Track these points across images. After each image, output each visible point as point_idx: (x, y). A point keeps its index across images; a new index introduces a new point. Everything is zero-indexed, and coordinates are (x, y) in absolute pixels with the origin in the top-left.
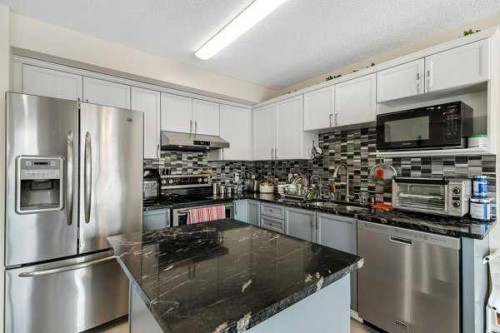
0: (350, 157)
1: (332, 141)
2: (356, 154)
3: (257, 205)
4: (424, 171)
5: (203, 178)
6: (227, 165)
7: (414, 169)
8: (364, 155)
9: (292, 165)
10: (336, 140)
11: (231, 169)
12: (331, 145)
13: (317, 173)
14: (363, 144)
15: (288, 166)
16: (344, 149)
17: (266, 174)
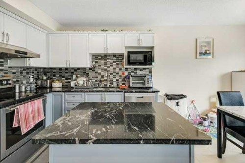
0: (109, 67)
1: (99, 59)
2: (111, 66)
3: (61, 95)
4: (135, 73)
5: (7, 80)
6: (24, 70)
7: (132, 72)
8: (114, 67)
9: (75, 70)
10: (102, 59)
11: (27, 73)
12: (99, 61)
13: (92, 74)
14: (114, 62)
15: (73, 71)
16: (105, 64)
17: (54, 76)
